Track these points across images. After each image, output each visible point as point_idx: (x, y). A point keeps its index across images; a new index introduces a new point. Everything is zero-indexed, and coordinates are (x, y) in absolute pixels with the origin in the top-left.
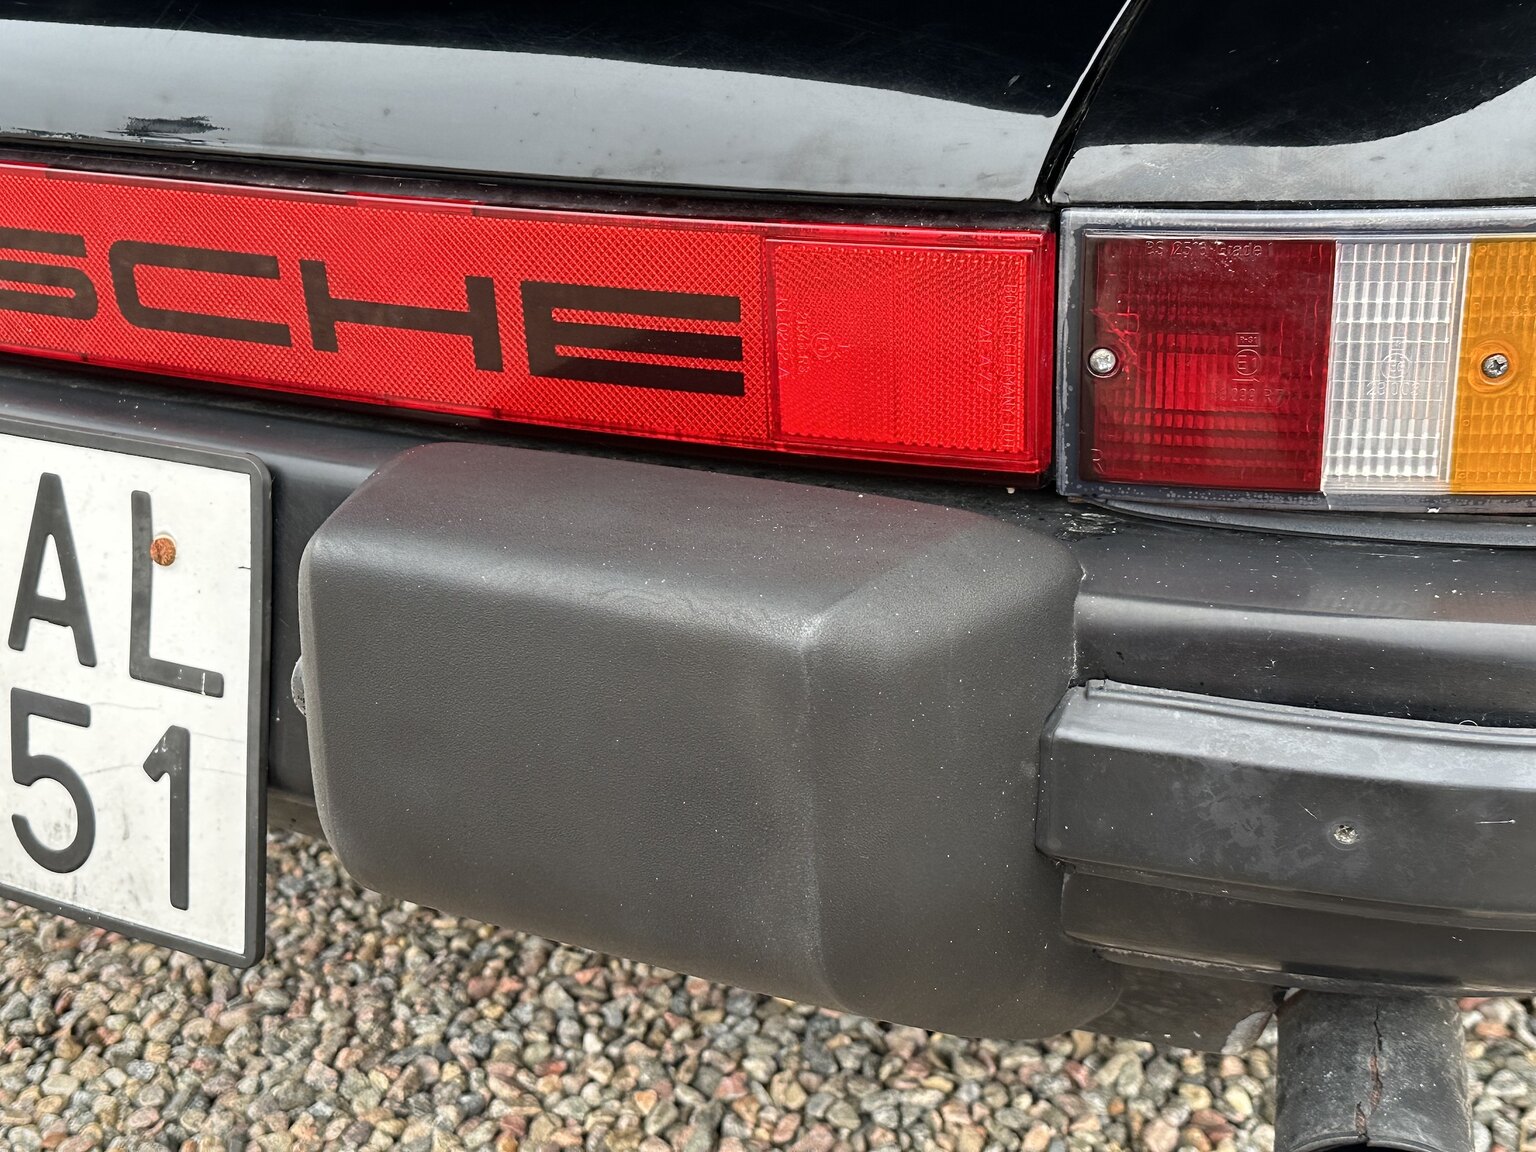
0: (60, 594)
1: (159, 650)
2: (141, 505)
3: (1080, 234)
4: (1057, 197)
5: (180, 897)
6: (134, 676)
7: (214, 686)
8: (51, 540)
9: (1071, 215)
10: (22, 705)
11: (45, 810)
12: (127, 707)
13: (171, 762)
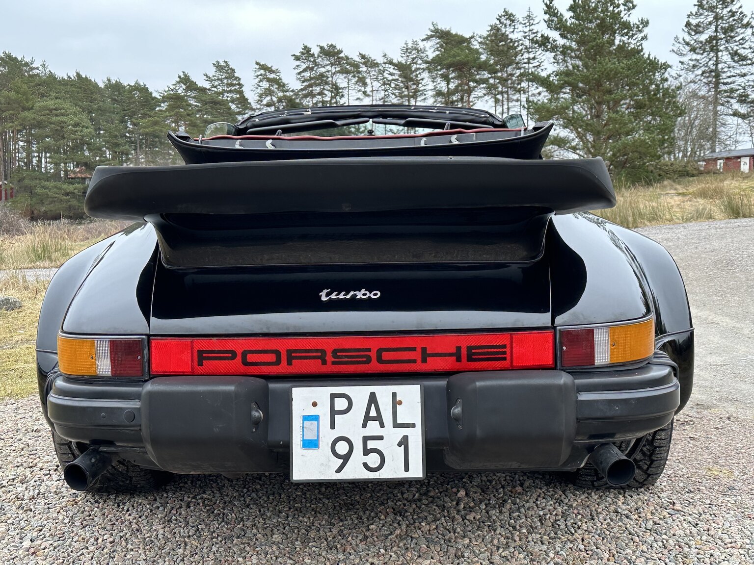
0: (375, 415)
1: (399, 421)
2: (394, 395)
3: (560, 330)
4: (555, 325)
5: (407, 469)
6: (394, 427)
7: (414, 426)
8: (373, 404)
9: (558, 328)
10: (366, 439)
11: (373, 460)
12: (393, 435)
13: (404, 442)
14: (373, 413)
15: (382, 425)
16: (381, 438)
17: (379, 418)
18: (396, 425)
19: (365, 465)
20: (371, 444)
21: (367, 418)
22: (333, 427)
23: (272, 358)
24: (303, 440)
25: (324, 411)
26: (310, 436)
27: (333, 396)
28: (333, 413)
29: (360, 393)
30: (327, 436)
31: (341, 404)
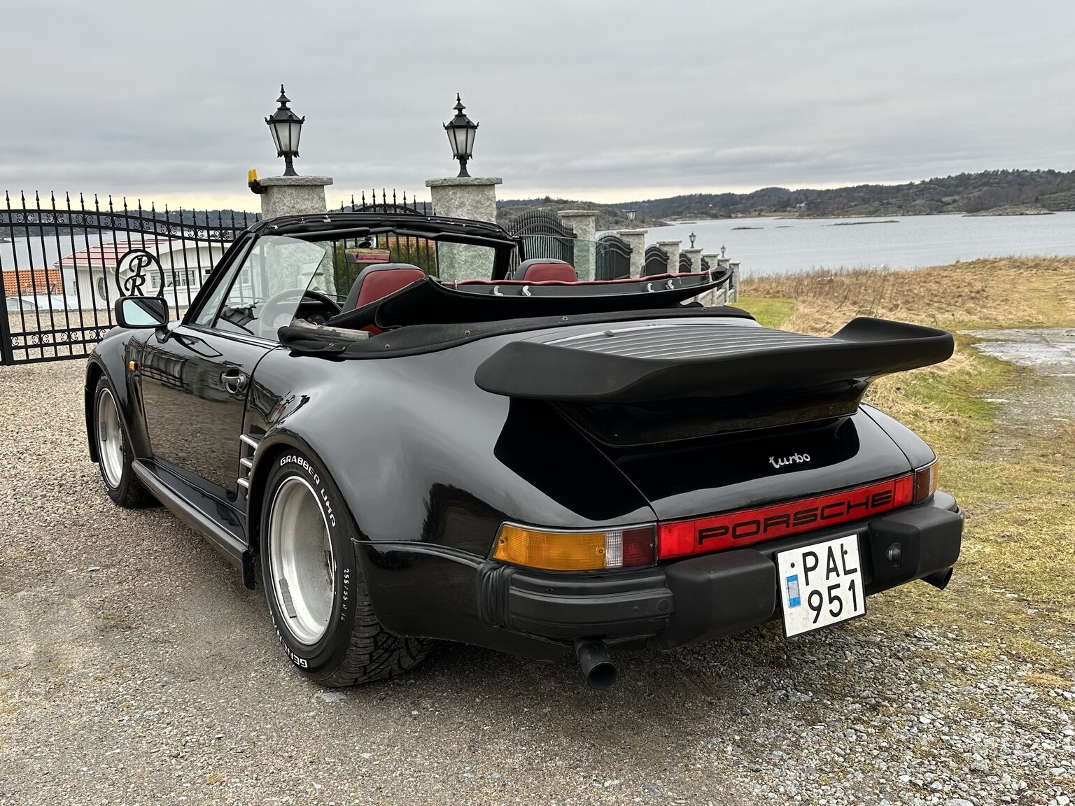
1: (847, 569)
2: (842, 546)
5: (855, 608)
6: (845, 574)
7: (856, 570)
8: (831, 558)
10: (830, 588)
11: (835, 606)
12: (845, 581)
13: (852, 587)
14: (832, 566)
15: (838, 575)
16: (838, 586)
17: (835, 569)
18: (847, 573)
19: (831, 611)
20: (834, 593)
21: (829, 571)
22: (807, 584)
23: (753, 528)
24: (790, 600)
25: (799, 571)
26: (794, 596)
27: (805, 555)
28: (807, 570)
29: (821, 549)
30: (805, 591)
31: (811, 561)
